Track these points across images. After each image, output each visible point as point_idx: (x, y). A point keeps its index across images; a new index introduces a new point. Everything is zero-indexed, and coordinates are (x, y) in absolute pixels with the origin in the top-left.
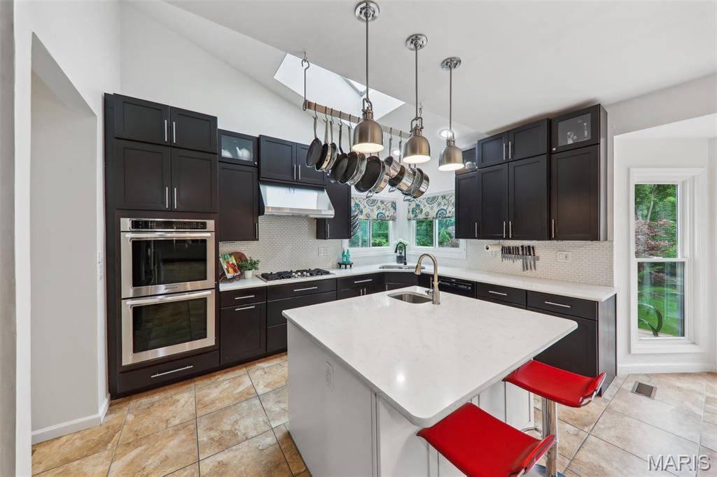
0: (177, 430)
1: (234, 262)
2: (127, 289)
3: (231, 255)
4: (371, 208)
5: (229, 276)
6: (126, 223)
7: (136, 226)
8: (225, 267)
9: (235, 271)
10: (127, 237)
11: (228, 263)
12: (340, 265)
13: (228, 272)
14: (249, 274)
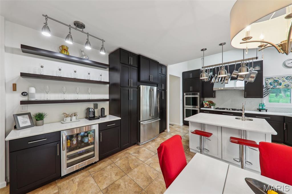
0: (187, 131)
1: (208, 103)
2: (185, 106)
3: (207, 101)
4: (291, 81)
5: (205, 106)
6: (185, 94)
7: (186, 94)
8: (204, 104)
9: (207, 105)
10: (185, 96)
11: (205, 103)
13: (205, 105)
14: (212, 107)
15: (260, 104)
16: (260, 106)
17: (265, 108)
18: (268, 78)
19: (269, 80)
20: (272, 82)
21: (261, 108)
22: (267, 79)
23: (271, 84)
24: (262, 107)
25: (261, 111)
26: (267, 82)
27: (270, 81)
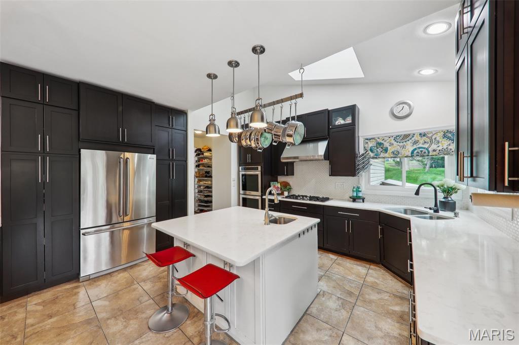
1: (279, 186)
2: (241, 191)
4: (401, 144)
7: (243, 169)
9: (278, 191)
10: (241, 173)
12: (354, 200)
14: (286, 193)
15: (354, 188)
16: (353, 191)
17: (360, 194)
18: (367, 139)
19: (369, 143)
20: (374, 147)
21: (355, 195)
22: (368, 141)
23: (371, 150)
24: (357, 194)
25: (356, 200)
26: (366, 146)
27: (371, 144)
